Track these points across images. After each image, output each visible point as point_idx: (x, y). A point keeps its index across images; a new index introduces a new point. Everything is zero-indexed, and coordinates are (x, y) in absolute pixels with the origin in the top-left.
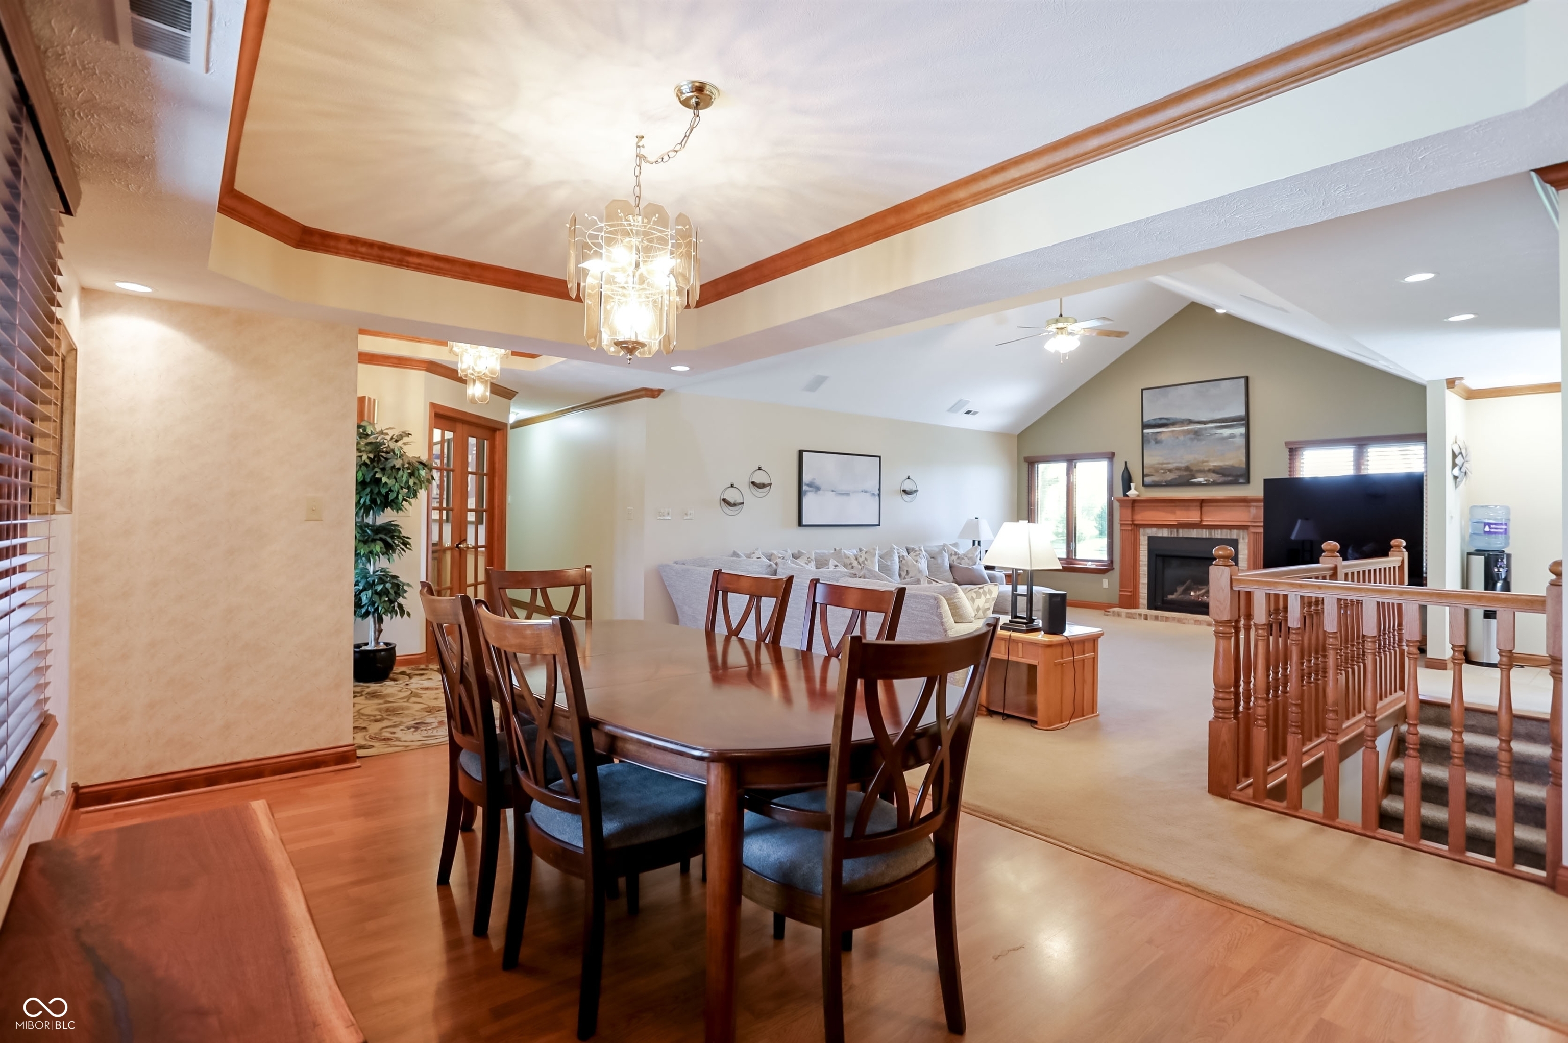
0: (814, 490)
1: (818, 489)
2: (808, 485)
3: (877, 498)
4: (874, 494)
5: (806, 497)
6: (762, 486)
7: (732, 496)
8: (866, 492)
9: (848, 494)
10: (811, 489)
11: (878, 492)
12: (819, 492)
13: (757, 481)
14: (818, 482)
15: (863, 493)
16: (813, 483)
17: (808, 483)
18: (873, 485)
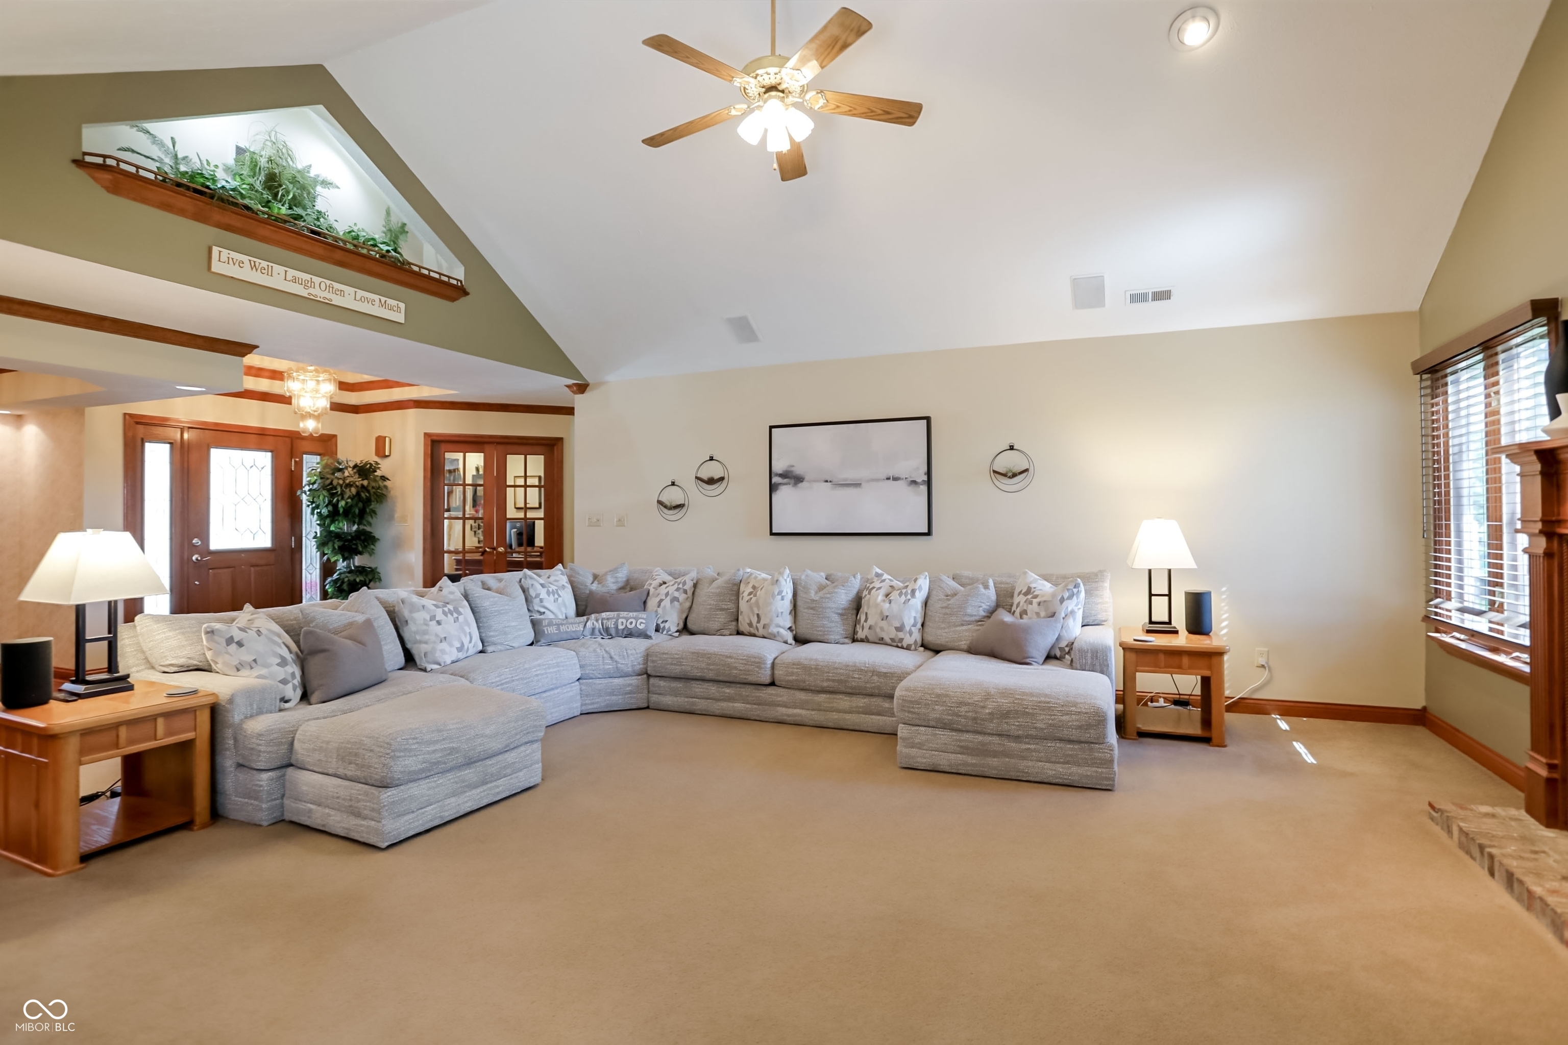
0: (792, 481)
1: (798, 480)
2: (781, 475)
3: (924, 488)
4: (914, 482)
5: (778, 492)
6: (711, 481)
7: (673, 496)
8: (896, 479)
9: (857, 485)
10: (785, 481)
11: (925, 478)
12: (800, 485)
13: (705, 477)
14: (798, 470)
15: (891, 482)
16: (791, 472)
17: (780, 472)
18: (915, 466)
